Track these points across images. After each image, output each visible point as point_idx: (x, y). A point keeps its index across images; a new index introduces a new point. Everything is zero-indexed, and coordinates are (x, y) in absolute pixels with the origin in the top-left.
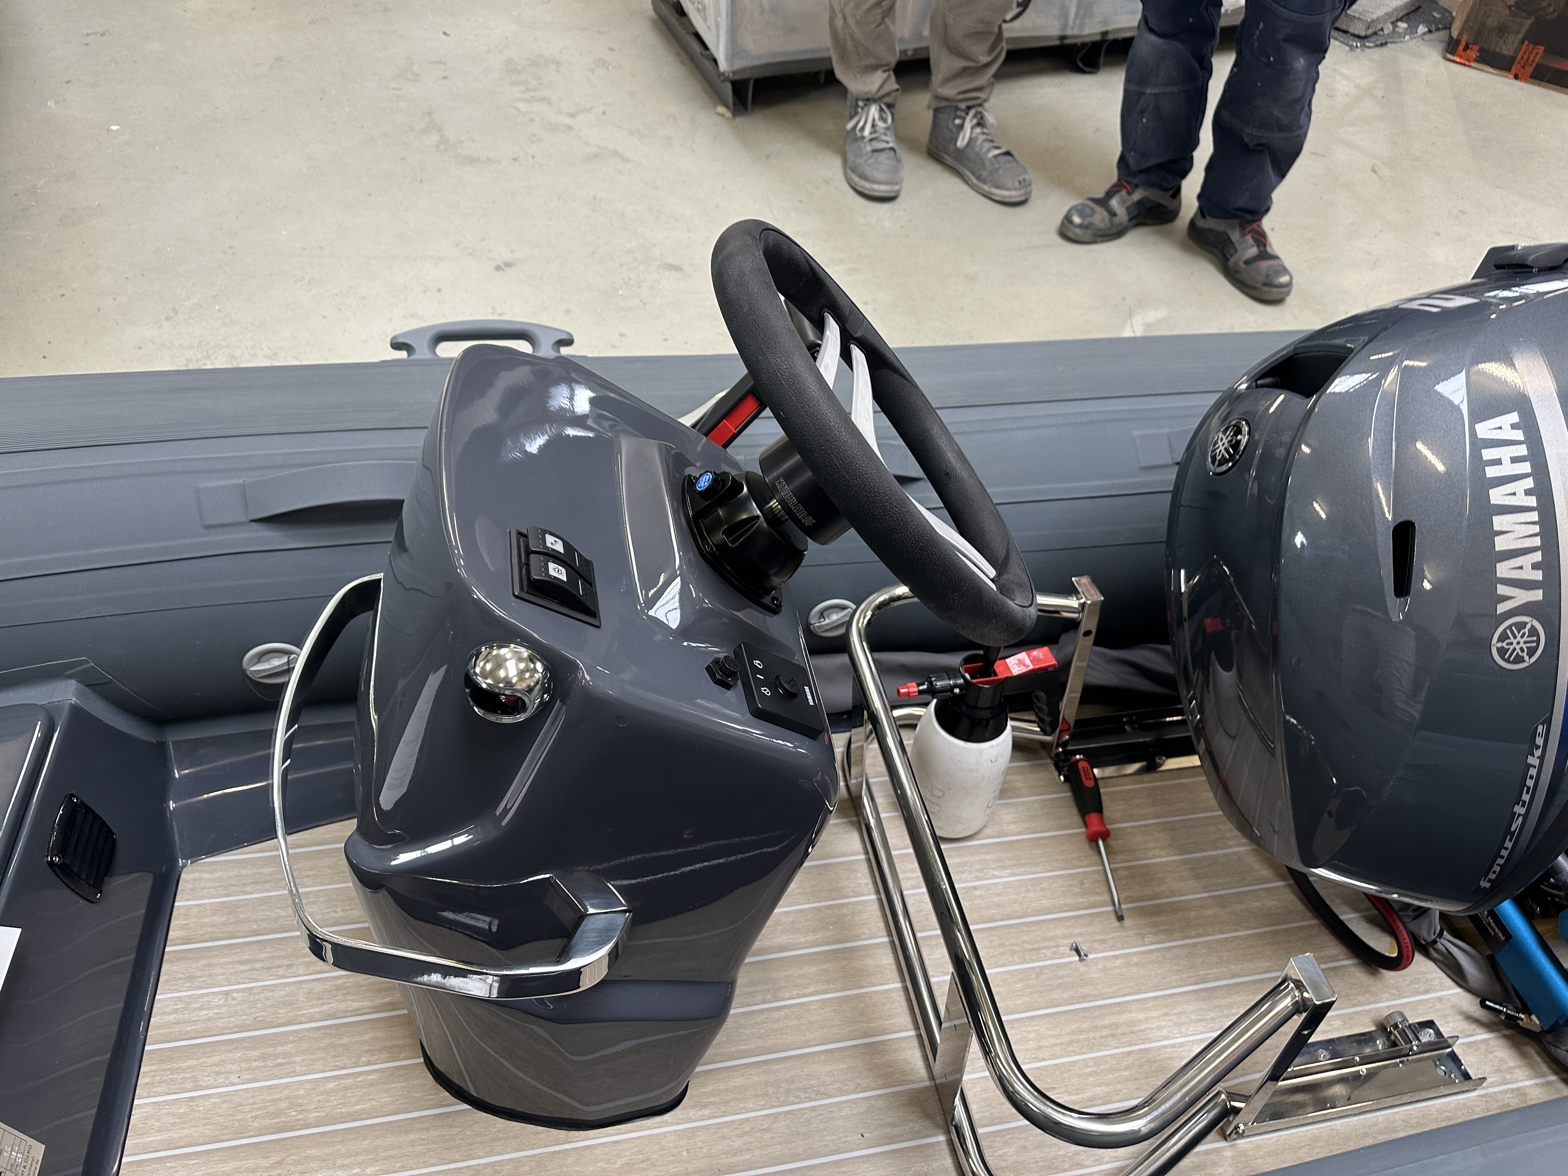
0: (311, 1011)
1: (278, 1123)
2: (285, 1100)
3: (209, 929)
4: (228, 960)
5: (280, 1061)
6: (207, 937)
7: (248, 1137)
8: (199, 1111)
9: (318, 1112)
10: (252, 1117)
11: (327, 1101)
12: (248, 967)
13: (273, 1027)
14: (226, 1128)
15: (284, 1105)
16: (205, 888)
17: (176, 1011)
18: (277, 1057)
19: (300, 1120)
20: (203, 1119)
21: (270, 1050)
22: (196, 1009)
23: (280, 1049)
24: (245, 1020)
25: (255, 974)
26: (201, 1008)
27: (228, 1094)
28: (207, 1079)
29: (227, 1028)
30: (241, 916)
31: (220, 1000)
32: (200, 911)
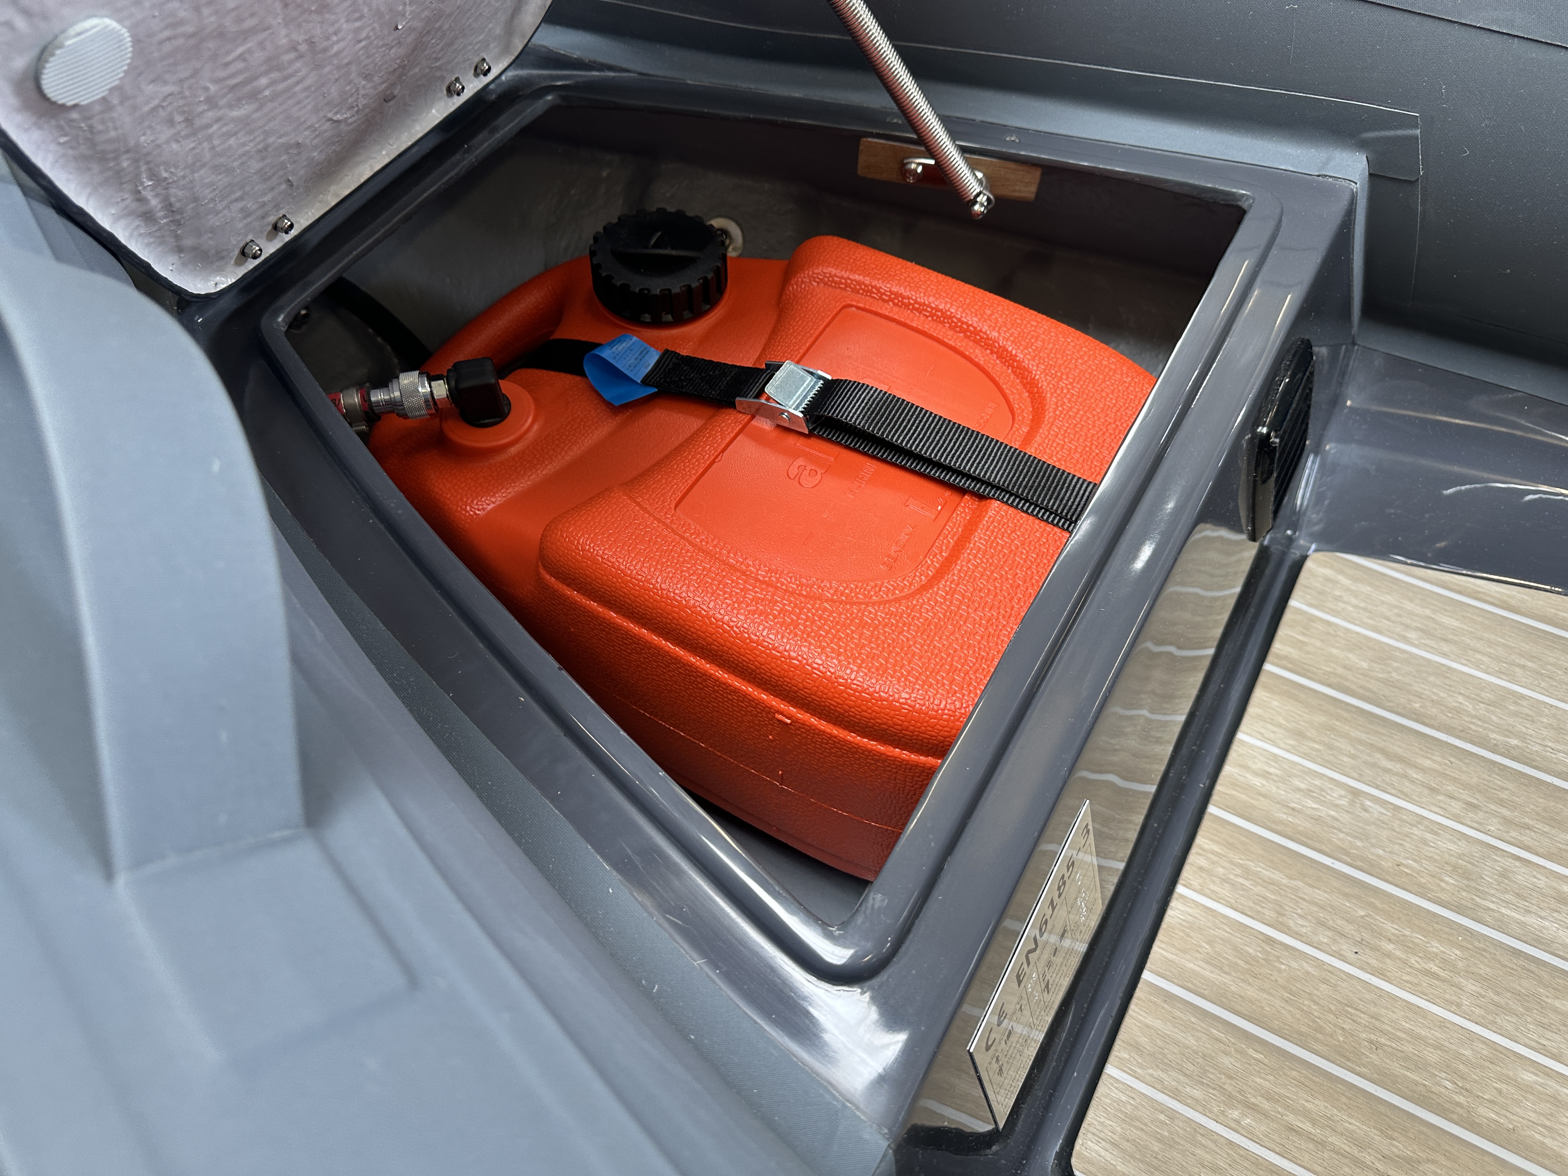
0: (1503, 910)
1: (1417, 1084)
2: (1436, 1048)
3: (1340, 670)
4: (1363, 736)
5: (1434, 969)
6: (1334, 680)
7: (1358, 1074)
8: (1280, 971)
9: (1497, 1113)
10: (1371, 1042)
11: (1517, 1102)
12: (1397, 767)
13: (1429, 900)
14: (1320, 1030)
15: (1432, 1056)
16: (1338, 599)
17: (1266, 775)
18: (1429, 957)
19: (1458, 1104)
20: (1285, 988)
21: (1418, 938)
22: (1299, 790)
23: (1436, 946)
24: (1379, 856)
25: (1408, 787)
26: (1308, 793)
27: (1333, 970)
28: (1300, 921)
29: (1347, 853)
30: (1394, 674)
31: (1341, 797)
32: (1328, 634)
